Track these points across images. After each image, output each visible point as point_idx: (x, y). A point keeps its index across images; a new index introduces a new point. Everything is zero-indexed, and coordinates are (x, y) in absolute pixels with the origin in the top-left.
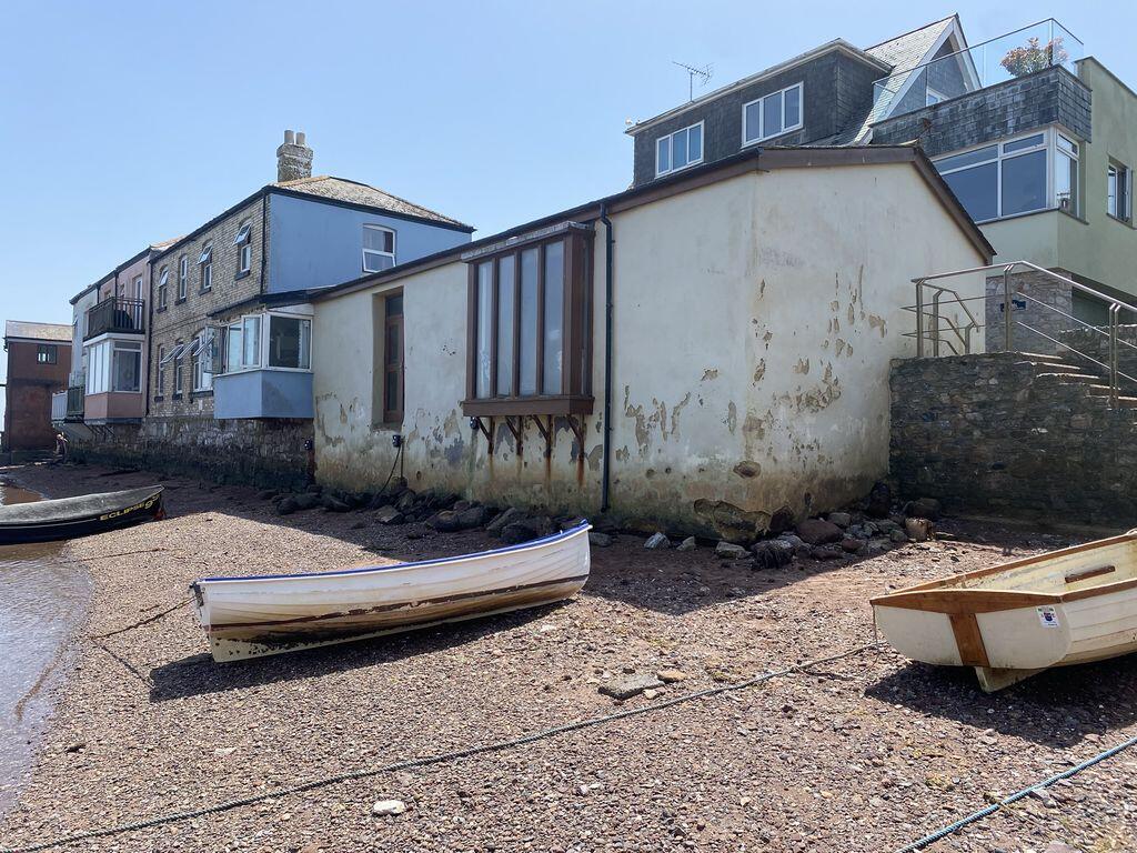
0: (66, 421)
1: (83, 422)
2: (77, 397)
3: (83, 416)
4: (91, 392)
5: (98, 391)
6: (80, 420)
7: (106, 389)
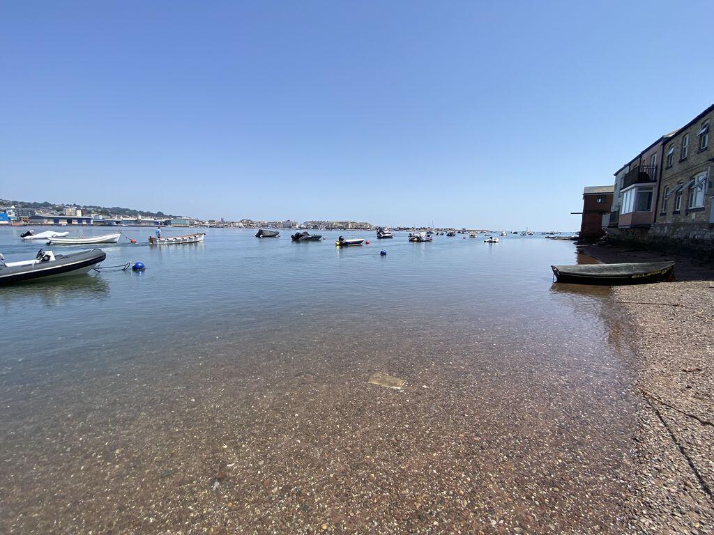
0: (608, 227)
1: (617, 227)
2: (615, 216)
3: (617, 224)
4: (623, 213)
5: (627, 212)
6: (616, 226)
7: (631, 211)
